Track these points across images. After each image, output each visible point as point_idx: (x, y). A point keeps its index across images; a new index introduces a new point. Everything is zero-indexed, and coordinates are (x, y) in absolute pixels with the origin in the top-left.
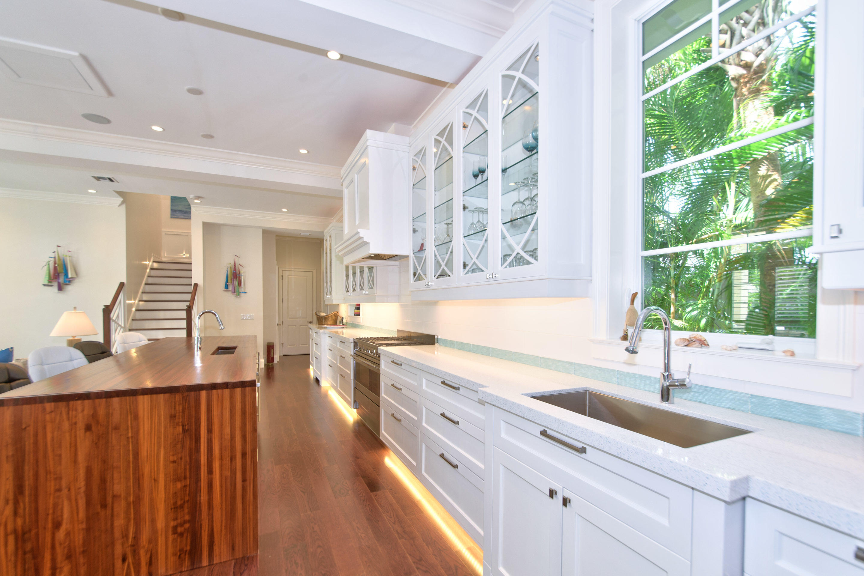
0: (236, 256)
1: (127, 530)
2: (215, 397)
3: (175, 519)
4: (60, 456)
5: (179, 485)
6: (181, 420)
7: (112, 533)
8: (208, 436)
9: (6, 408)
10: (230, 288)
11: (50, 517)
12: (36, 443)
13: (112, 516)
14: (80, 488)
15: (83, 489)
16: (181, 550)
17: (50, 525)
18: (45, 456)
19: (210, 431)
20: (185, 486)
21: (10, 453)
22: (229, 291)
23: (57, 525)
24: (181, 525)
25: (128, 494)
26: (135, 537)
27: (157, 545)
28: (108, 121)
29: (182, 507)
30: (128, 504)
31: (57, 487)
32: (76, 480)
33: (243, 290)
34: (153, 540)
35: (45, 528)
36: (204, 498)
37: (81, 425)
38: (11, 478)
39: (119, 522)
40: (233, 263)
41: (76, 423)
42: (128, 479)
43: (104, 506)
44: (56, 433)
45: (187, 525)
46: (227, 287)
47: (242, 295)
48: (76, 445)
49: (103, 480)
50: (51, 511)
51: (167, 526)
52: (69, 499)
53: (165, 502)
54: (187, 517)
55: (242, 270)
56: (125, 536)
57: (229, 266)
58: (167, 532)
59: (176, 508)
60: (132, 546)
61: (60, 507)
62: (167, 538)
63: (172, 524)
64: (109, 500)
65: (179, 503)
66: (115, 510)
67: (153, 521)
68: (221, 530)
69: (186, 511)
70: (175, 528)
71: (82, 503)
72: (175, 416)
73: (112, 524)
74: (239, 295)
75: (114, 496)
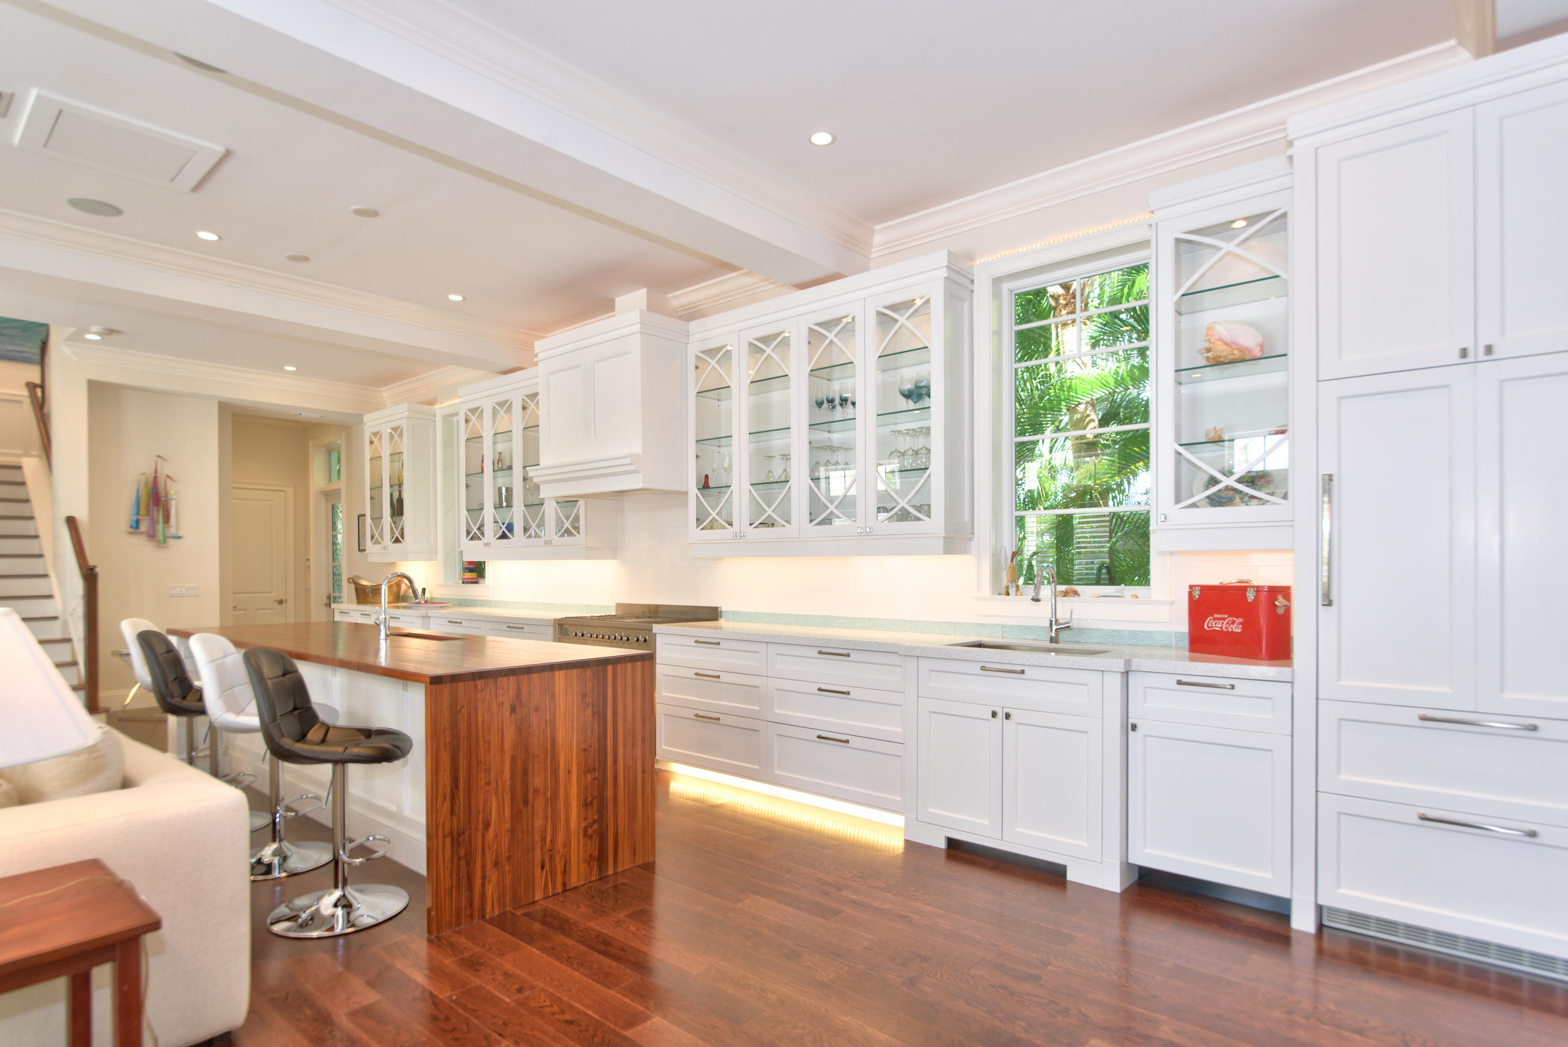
0: (159, 456)
1: (545, 831)
2: (619, 672)
3: (586, 819)
4: (489, 742)
5: (589, 777)
6: (591, 700)
7: (533, 836)
8: (613, 718)
9: (444, 685)
10: (144, 527)
11: (481, 815)
12: (469, 727)
13: (533, 815)
14: (506, 781)
15: (508, 783)
16: (591, 856)
17: (481, 826)
18: (477, 744)
19: (615, 713)
20: (594, 779)
21: (448, 740)
22: (142, 533)
23: (487, 825)
24: (591, 825)
25: (546, 789)
26: (552, 841)
27: (570, 850)
28: (118, 212)
29: (591, 803)
30: (547, 800)
31: (487, 781)
32: (502, 772)
33: (173, 531)
34: (567, 844)
35: (476, 829)
36: (610, 793)
37: (507, 707)
38: (448, 770)
39: (538, 822)
40: (150, 471)
41: (502, 704)
42: (546, 770)
43: (526, 803)
44: (485, 715)
45: (596, 826)
46: (136, 525)
47: (171, 542)
48: (502, 731)
49: (525, 772)
50: (481, 809)
51: (579, 827)
52: (497, 795)
53: (577, 797)
54: (596, 817)
55: (173, 490)
56: (543, 839)
57: (143, 478)
58: (579, 833)
59: (586, 805)
60: (550, 850)
61: (489, 803)
62: (578, 841)
63: (583, 824)
64: (531, 795)
65: (589, 800)
66: (535, 806)
67: (567, 820)
68: (624, 832)
69: (595, 808)
70: (586, 829)
71: (507, 798)
72: (586, 695)
73: (533, 825)
74: (165, 542)
75: (536, 791)
